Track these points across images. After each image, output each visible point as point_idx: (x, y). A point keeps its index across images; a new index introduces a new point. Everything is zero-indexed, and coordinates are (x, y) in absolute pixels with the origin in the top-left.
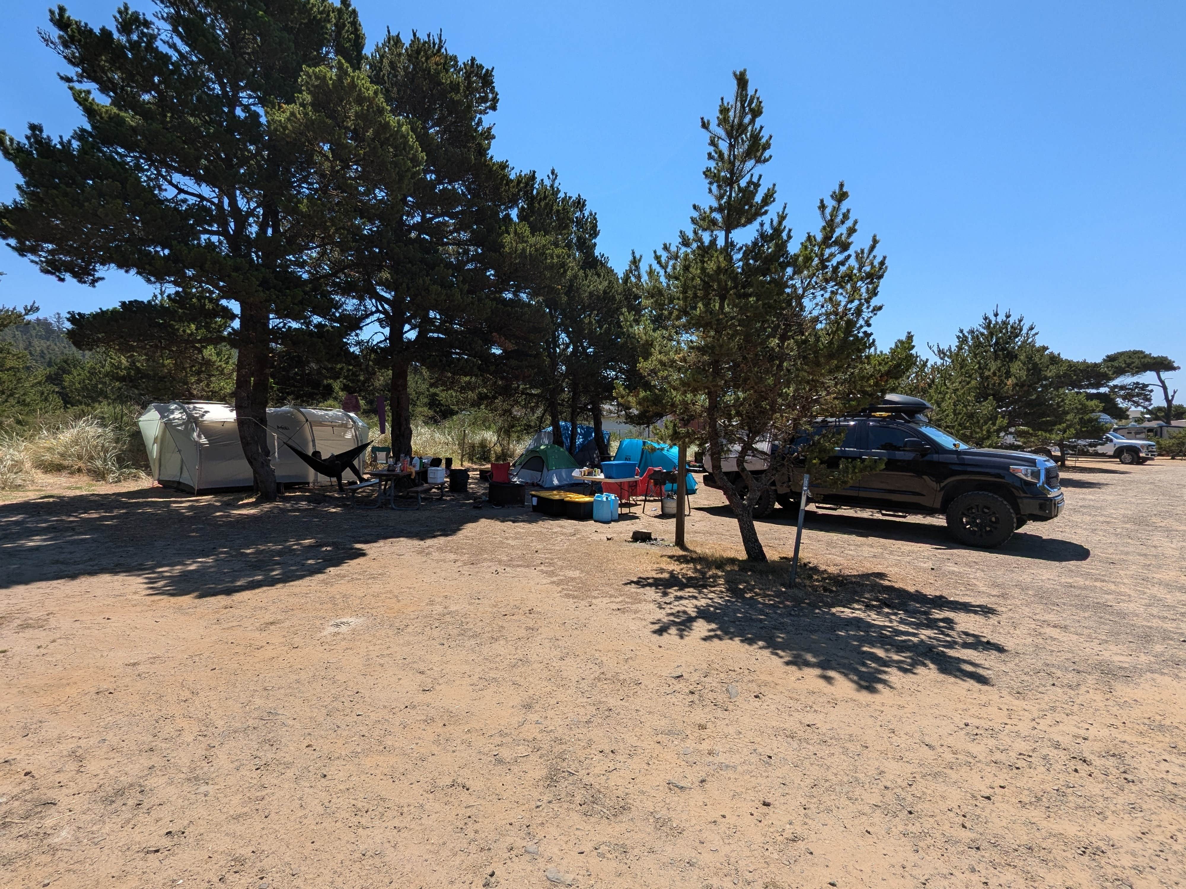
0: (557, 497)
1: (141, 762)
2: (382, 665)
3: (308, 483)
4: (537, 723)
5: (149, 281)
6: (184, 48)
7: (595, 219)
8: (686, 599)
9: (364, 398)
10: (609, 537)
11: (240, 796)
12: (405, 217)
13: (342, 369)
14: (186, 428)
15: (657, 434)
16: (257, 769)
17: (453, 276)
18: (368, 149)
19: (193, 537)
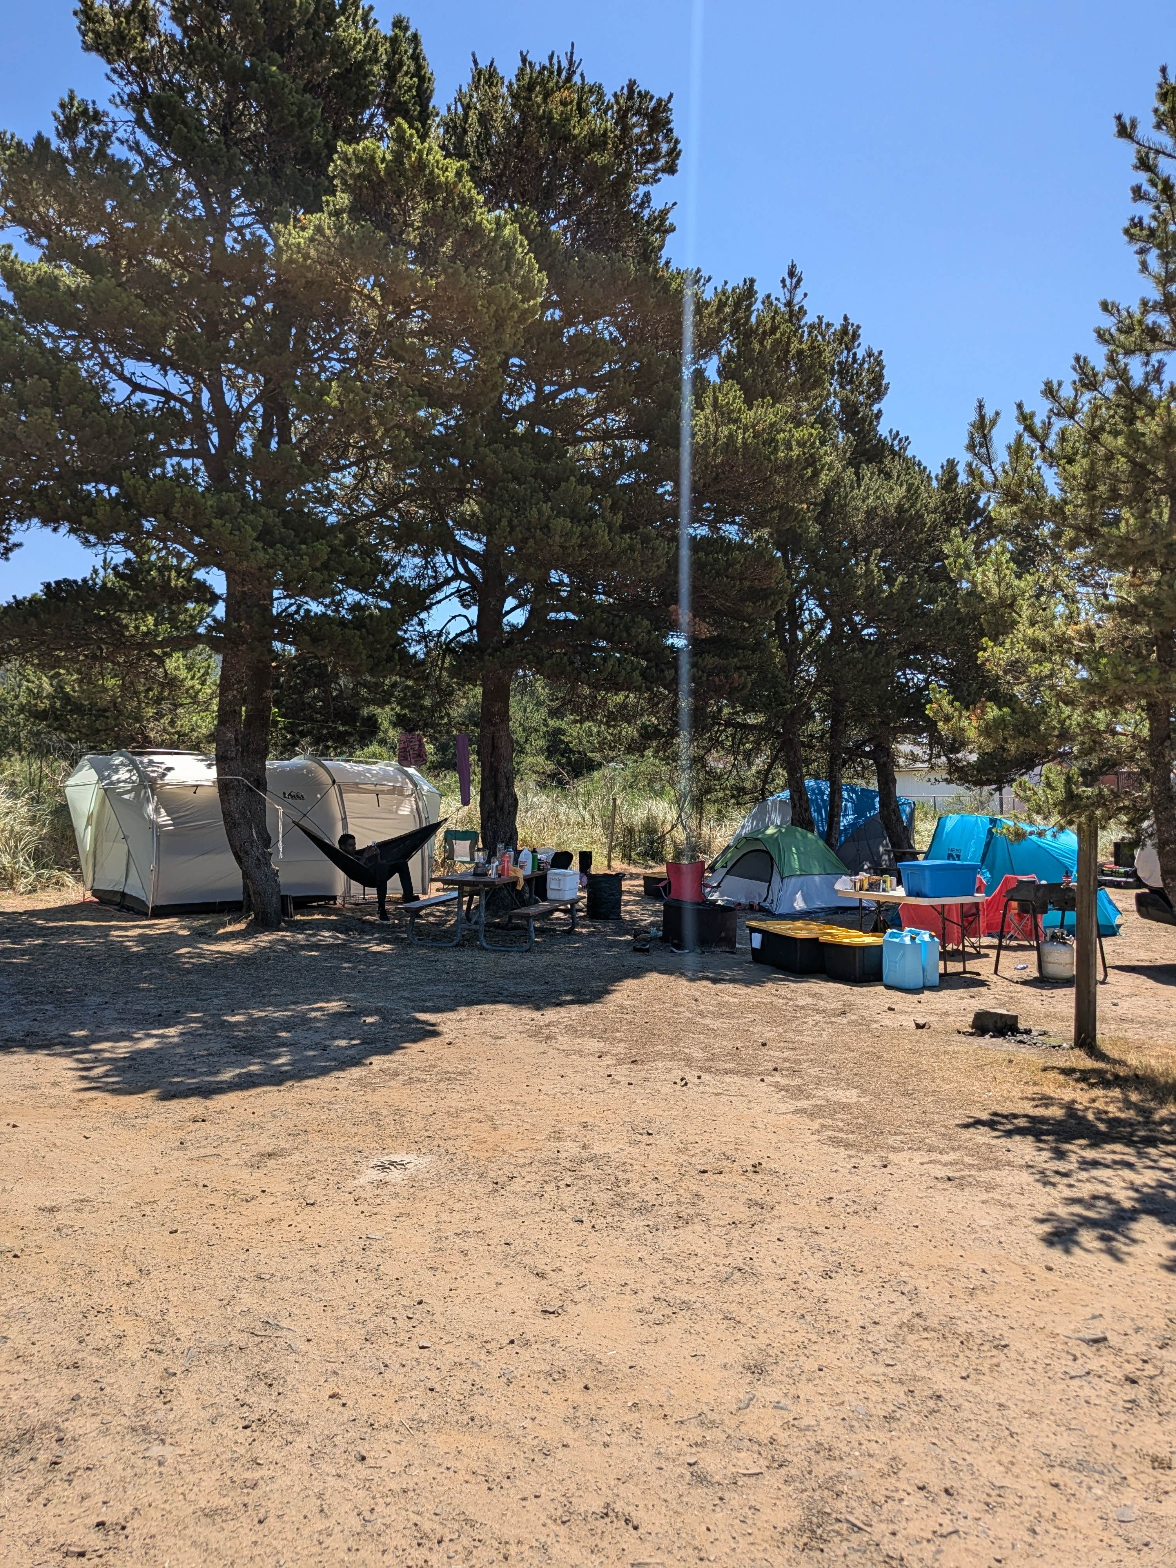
0: (803, 934)
1: (60, 1385)
2: (465, 1253)
3: (334, 898)
4: (777, 1406)
5: (86, 543)
6: (149, 146)
7: (879, 363)
8: (1107, 1166)
9: (433, 739)
10: (921, 1021)
11: (216, 1474)
12: (505, 397)
13: (394, 685)
14: (137, 796)
15: (1028, 800)
16: (245, 1427)
17: (593, 498)
18: (442, 277)
19: (143, 990)
